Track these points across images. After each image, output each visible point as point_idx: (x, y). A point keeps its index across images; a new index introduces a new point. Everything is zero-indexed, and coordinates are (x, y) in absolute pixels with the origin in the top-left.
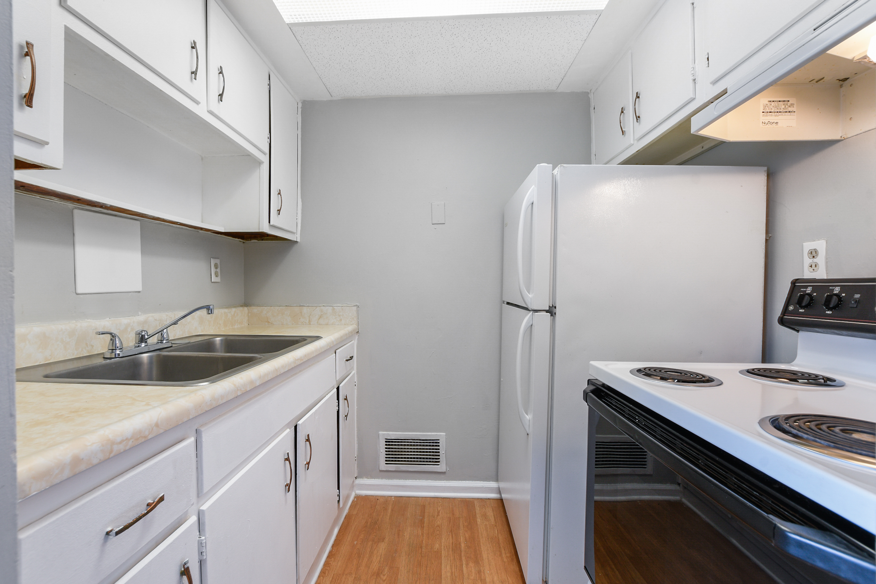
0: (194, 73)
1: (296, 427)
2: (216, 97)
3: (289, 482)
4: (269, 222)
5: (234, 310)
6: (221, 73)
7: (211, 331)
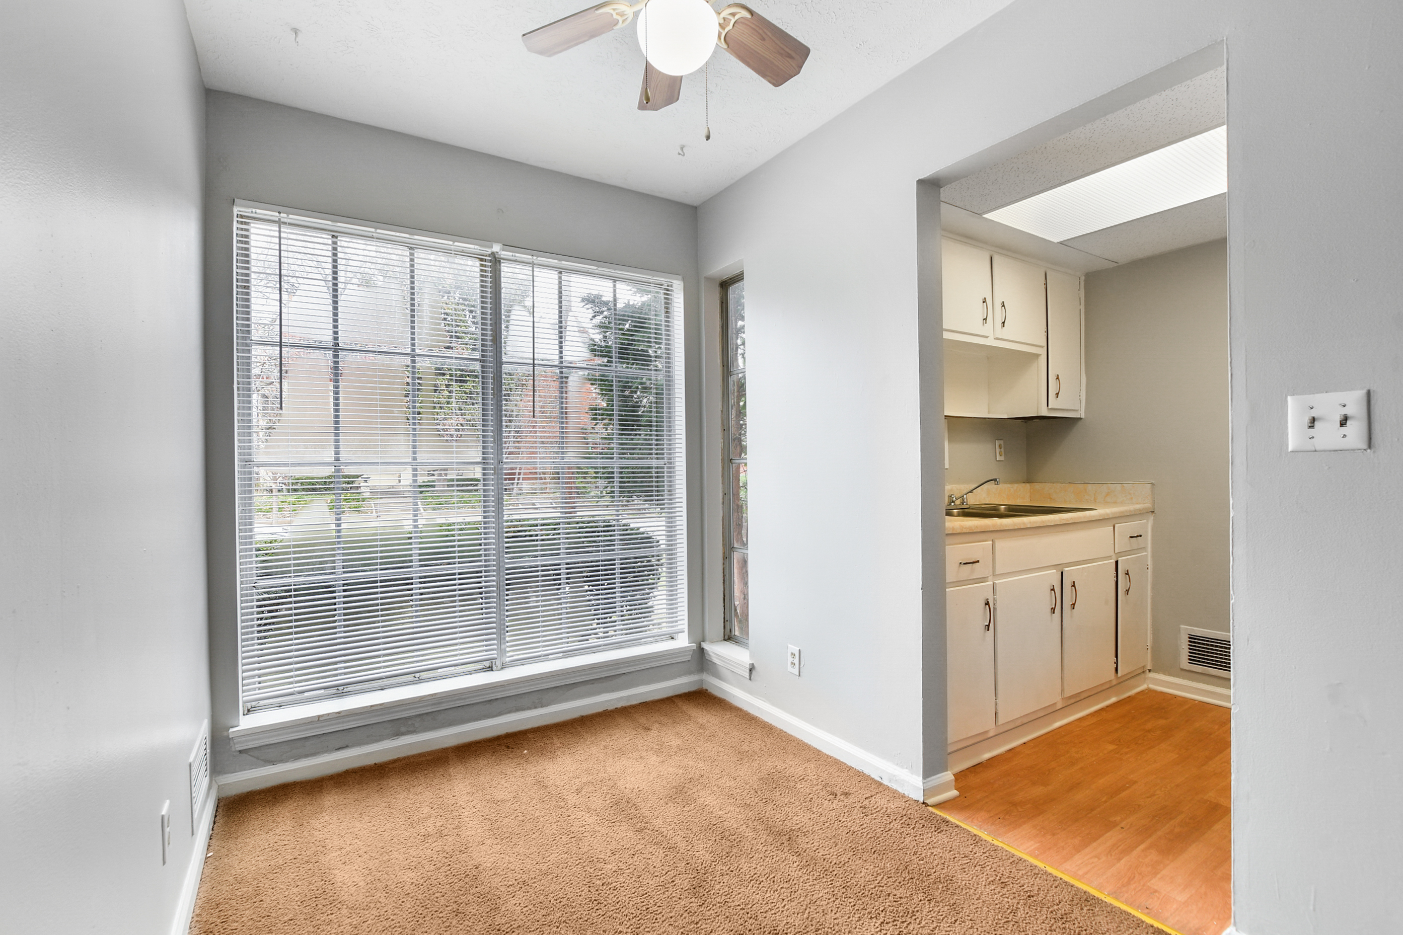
0: (985, 319)
1: (1062, 573)
2: (1000, 325)
3: (1054, 607)
4: (1048, 406)
5: (1016, 485)
6: (1003, 306)
7: (997, 502)
